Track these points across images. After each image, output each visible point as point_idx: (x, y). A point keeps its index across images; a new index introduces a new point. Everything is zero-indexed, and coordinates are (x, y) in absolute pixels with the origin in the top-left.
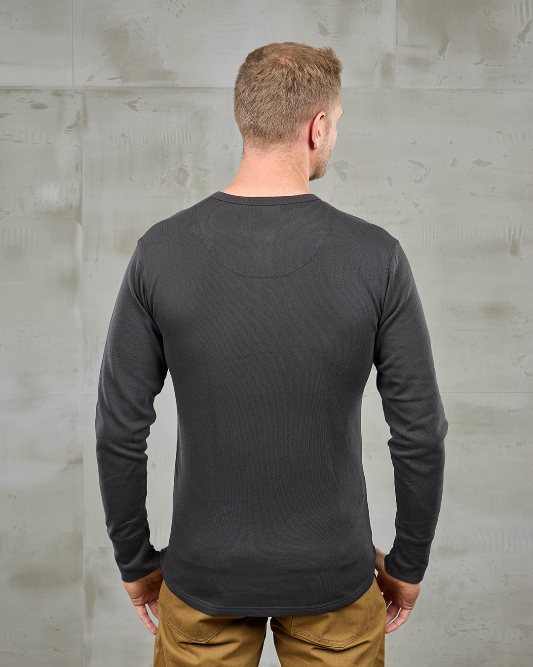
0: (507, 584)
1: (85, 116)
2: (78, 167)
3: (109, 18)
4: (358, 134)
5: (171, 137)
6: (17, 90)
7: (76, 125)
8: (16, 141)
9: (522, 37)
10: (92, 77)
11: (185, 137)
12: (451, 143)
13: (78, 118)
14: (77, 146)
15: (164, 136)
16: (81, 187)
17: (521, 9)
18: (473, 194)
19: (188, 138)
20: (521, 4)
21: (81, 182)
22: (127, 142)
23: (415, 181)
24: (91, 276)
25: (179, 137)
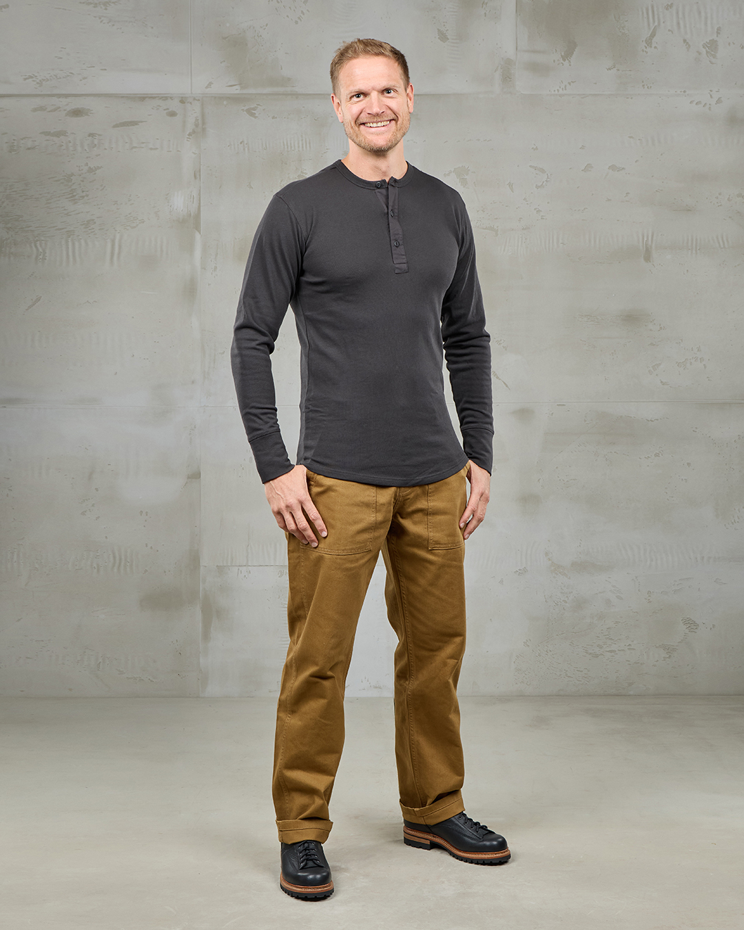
0: (650, 602)
1: (204, 123)
2: (197, 175)
3: (228, 25)
4: (479, 140)
5: (291, 144)
6: (152, 97)
7: (194, 132)
8: (151, 149)
9: (649, 42)
10: (210, 84)
11: (304, 145)
12: (583, 147)
13: (197, 126)
14: (195, 154)
15: (283, 143)
16: (199, 194)
17: (648, 14)
18: (609, 200)
19: (308, 145)
20: (647, 10)
21: (200, 190)
22: (246, 149)
23: (537, 187)
24: (209, 284)
25: (298, 143)
